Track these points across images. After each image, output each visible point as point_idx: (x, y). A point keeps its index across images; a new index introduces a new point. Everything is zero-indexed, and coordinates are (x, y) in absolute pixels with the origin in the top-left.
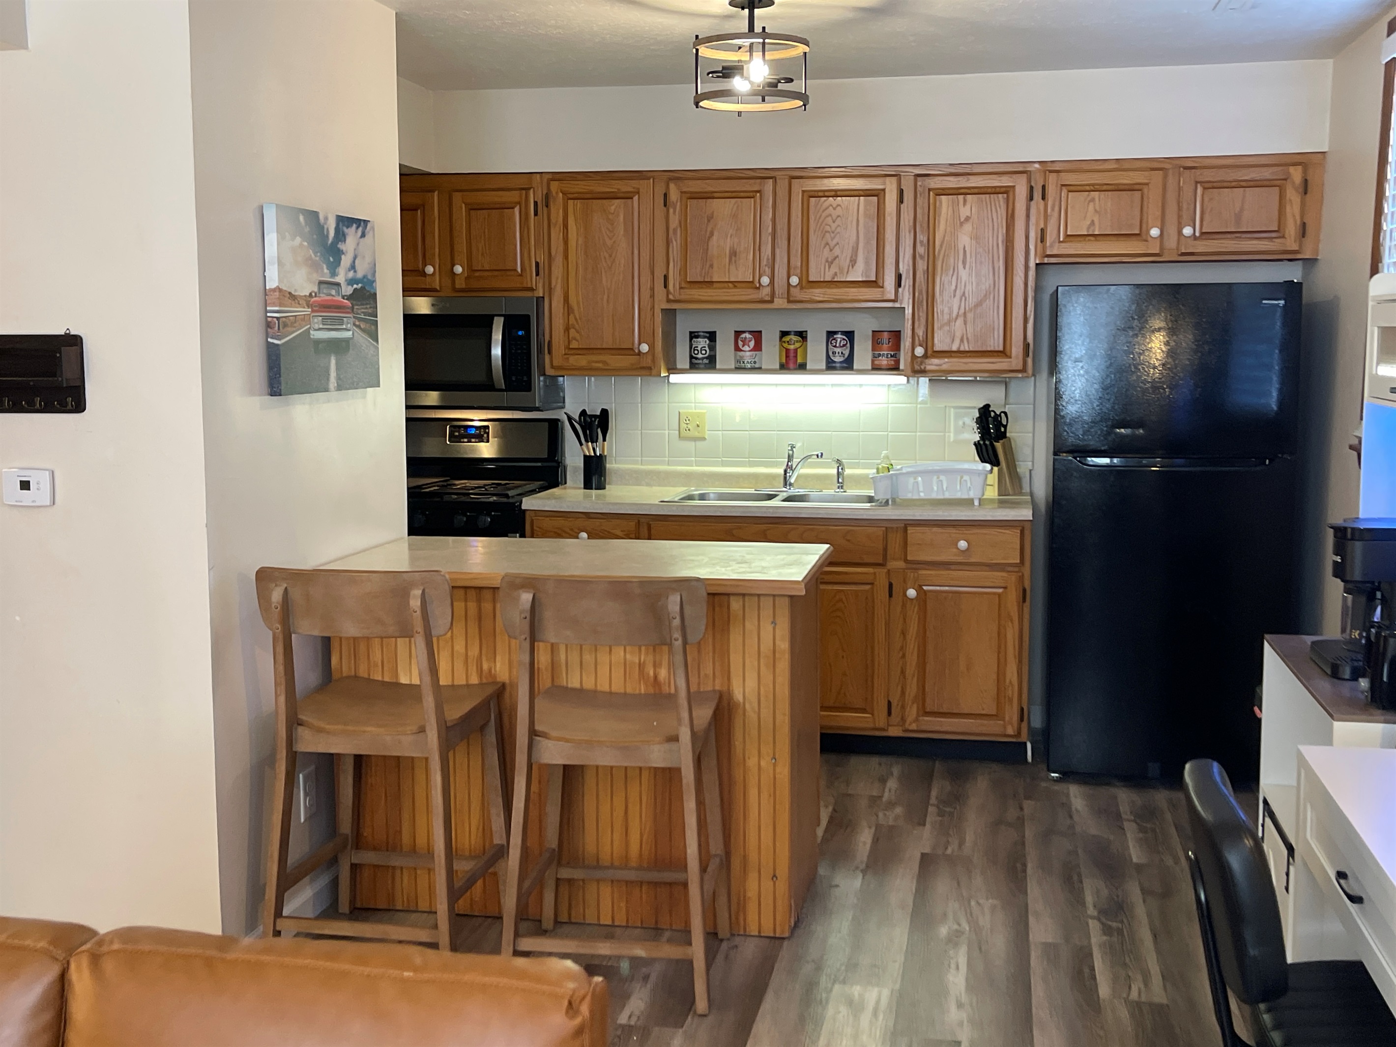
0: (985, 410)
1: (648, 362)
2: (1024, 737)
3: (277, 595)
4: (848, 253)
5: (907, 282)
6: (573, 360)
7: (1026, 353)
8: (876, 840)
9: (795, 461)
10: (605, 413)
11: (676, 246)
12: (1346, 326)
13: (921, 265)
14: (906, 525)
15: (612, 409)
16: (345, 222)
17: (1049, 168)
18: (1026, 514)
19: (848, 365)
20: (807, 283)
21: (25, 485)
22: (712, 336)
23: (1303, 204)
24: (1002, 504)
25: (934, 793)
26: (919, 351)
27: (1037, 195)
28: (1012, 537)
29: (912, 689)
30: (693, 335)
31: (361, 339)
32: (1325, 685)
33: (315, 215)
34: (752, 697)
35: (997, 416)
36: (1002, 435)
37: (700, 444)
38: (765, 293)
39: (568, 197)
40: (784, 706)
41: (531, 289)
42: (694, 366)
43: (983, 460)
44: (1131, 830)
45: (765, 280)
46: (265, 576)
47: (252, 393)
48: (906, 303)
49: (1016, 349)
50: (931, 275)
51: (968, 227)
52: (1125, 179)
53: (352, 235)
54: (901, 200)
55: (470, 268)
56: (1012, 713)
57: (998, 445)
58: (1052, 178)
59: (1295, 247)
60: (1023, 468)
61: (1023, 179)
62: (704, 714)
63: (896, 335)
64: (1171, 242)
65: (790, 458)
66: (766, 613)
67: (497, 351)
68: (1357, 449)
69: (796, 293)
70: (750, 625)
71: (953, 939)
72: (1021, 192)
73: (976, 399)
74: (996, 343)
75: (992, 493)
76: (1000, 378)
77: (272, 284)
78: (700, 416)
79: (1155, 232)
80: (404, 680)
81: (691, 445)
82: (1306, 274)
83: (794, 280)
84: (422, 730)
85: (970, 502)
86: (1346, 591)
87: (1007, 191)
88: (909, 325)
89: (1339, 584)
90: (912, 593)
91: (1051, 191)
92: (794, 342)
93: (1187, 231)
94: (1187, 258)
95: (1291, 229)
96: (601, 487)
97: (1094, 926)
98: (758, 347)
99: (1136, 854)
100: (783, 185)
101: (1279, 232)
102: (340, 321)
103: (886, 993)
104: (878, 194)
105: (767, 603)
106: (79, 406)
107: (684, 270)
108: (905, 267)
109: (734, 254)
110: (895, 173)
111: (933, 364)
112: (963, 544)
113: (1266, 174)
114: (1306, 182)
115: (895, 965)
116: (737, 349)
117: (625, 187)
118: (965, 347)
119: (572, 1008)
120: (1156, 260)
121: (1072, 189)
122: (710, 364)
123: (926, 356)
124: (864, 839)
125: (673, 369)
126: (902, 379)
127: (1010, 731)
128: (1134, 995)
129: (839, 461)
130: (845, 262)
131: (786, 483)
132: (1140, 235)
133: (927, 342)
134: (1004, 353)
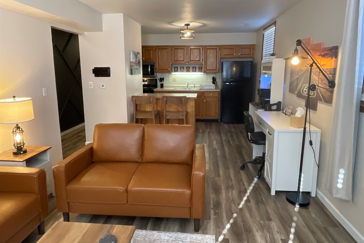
0: (213, 77)
1: (169, 71)
2: (219, 119)
3: (134, 99)
4: (196, 56)
5: (203, 60)
6: (160, 71)
7: (219, 70)
8: (202, 130)
9: (189, 84)
10: (163, 78)
11: (173, 55)
12: (258, 67)
13: (205, 58)
14: (204, 92)
15: (164, 77)
16: (138, 53)
17: (222, 46)
18: (219, 90)
19: (195, 71)
20: (191, 61)
21: (103, 86)
22: (177, 68)
23: (253, 51)
24: (215, 89)
25: (208, 126)
26: (205, 70)
27: (220, 49)
28: (217, 93)
29: (205, 113)
30: (175, 67)
31: (139, 68)
32: (256, 106)
33: (135, 52)
34: (190, 111)
35: (215, 78)
36: (215, 81)
37: (176, 82)
38: (185, 62)
39: (159, 49)
40: (194, 112)
41: (154, 61)
42: (175, 71)
43: (213, 84)
44: (233, 128)
45: (185, 60)
46: (133, 97)
47: (130, 75)
48: (203, 63)
49: (217, 69)
50: (207, 59)
51: (211, 53)
52: (231, 47)
53: (138, 54)
54: (203, 50)
55: (145, 59)
56: (217, 116)
57: (215, 82)
58: (222, 47)
59: (252, 56)
60: (218, 84)
61: (218, 47)
62: (186, 113)
63: (202, 67)
64: (237, 56)
65: (188, 84)
66: (192, 101)
67: (149, 70)
68: (260, 81)
69: (189, 62)
70: (190, 103)
71: (214, 139)
72: (218, 49)
73: (212, 76)
74: (215, 68)
75: (214, 88)
76: (215, 73)
77: (131, 61)
78: (176, 78)
79: (235, 54)
80: (147, 110)
81: (175, 82)
82: (253, 59)
83: (189, 60)
84: (152, 115)
85: (212, 89)
86: (259, 96)
87: (216, 49)
88: (204, 66)
89: (258, 95)
90: (205, 101)
91: (222, 49)
92: (188, 68)
93: (239, 54)
94: (239, 58)
95: (252, 54)
96: (163, 88)
97: (230, 138)
98: (183, 69)
99: (233, 130)
100: (187, 48)
101: (250, 54)
102: (137, 65)
103: (207, 144)
104: (200, 49)
105: (192, 100)
106: (110, 76)
107: (174, 59)
108: (203, 58)
109: (181, 57)
110: (202, 46)
111: (207, 71)
112: (211, 94)
113: (248, 47)
114: (253, 48)
115: (208, 142)
116: (181, 69)
117: (166, 48)
118: (211, 69)
119: (193, 128)
120: (235, 58)
121: (224, 48)
122: (177, 71)
123: (206, 70)
124: (201, 130)
125: (172, 72)
126: (203, 73)
127: (217, 118)
128: (235, 143)
129: (194, 84)
130: (195, 58)
131: (187, 87)
132: (233, 55)
133: (206, 68)
134: (216, 70)
